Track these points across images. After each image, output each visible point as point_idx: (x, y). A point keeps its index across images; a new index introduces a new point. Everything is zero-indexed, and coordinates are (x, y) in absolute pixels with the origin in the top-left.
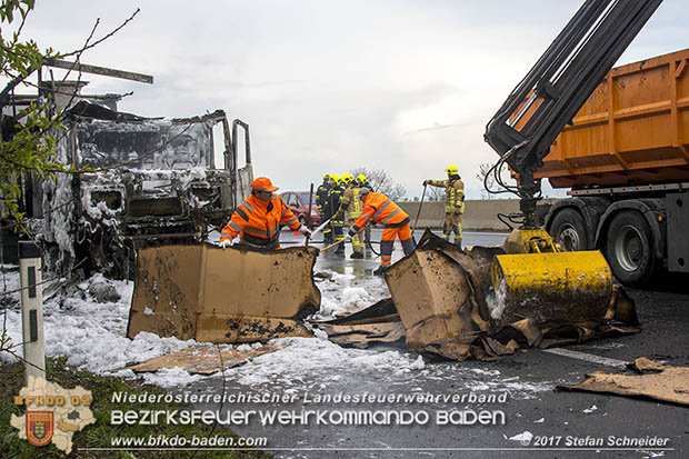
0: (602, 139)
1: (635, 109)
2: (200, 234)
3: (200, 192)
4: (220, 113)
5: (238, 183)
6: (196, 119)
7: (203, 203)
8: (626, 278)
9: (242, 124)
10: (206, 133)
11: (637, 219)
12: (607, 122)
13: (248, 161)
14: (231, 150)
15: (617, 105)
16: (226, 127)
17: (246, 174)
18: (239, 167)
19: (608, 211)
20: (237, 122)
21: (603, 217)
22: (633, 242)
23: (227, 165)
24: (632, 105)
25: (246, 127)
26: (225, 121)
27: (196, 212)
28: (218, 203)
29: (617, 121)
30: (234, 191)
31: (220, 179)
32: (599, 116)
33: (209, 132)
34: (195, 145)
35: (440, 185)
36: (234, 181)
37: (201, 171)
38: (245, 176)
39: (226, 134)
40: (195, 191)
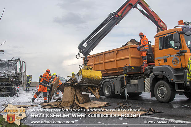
0: (102, 67)
1: (108, 60)
2: (13, 86)
3: (14, 77)
4: (19, 59)
5: (23, 75)
6: (13, 60)
7: (14, 79)
8: (107, 96)
9: (24, 62)
10: (16, 64)
11: (109, 83)
12: (103, 63)
13: (25, 70)
14: (21, 68)
15: (105, 60)
16: (20, 62)
17: (25, 73)
18: (23, 71)
19: (103, 82)
20: (23, 61)
21: (102, 83)
22: (108, 88)
23: (20, 71)
24: (108, 59)
25: (25, 62)
26: (20, 61)
27: (13, 82)
28: (18, 79)
29: (105, 63)
30: (22, 77)
31: (19, 74)
32: (101, 62)
33: (16, 63)
34: (13, 66)
35: (70, 77)
36: (22, 75)
37: (14, 72)
38: (24, 73)
39: (20, 64)
40: (13, 77)
